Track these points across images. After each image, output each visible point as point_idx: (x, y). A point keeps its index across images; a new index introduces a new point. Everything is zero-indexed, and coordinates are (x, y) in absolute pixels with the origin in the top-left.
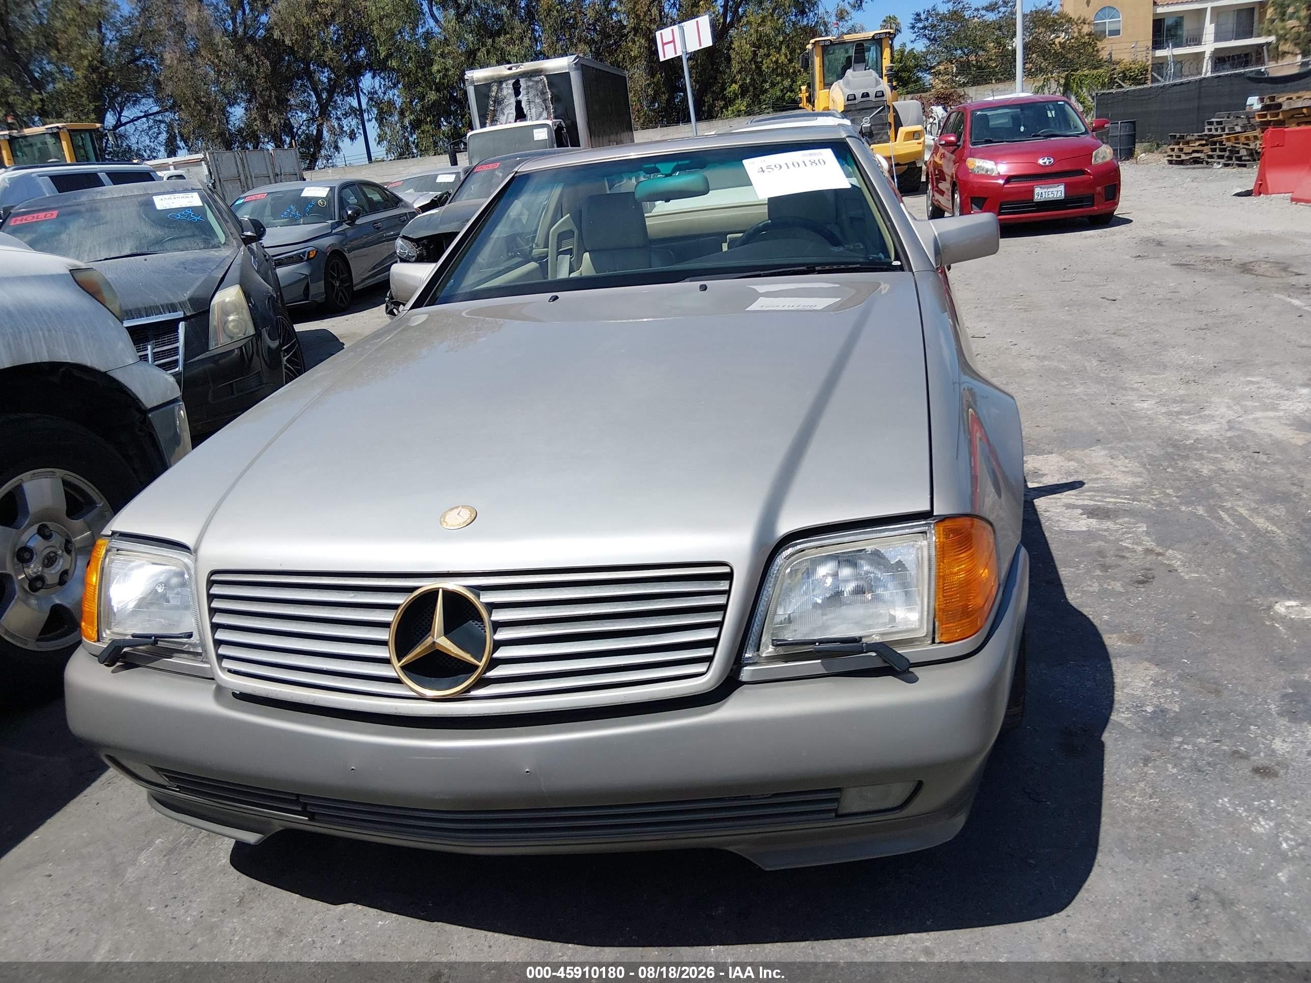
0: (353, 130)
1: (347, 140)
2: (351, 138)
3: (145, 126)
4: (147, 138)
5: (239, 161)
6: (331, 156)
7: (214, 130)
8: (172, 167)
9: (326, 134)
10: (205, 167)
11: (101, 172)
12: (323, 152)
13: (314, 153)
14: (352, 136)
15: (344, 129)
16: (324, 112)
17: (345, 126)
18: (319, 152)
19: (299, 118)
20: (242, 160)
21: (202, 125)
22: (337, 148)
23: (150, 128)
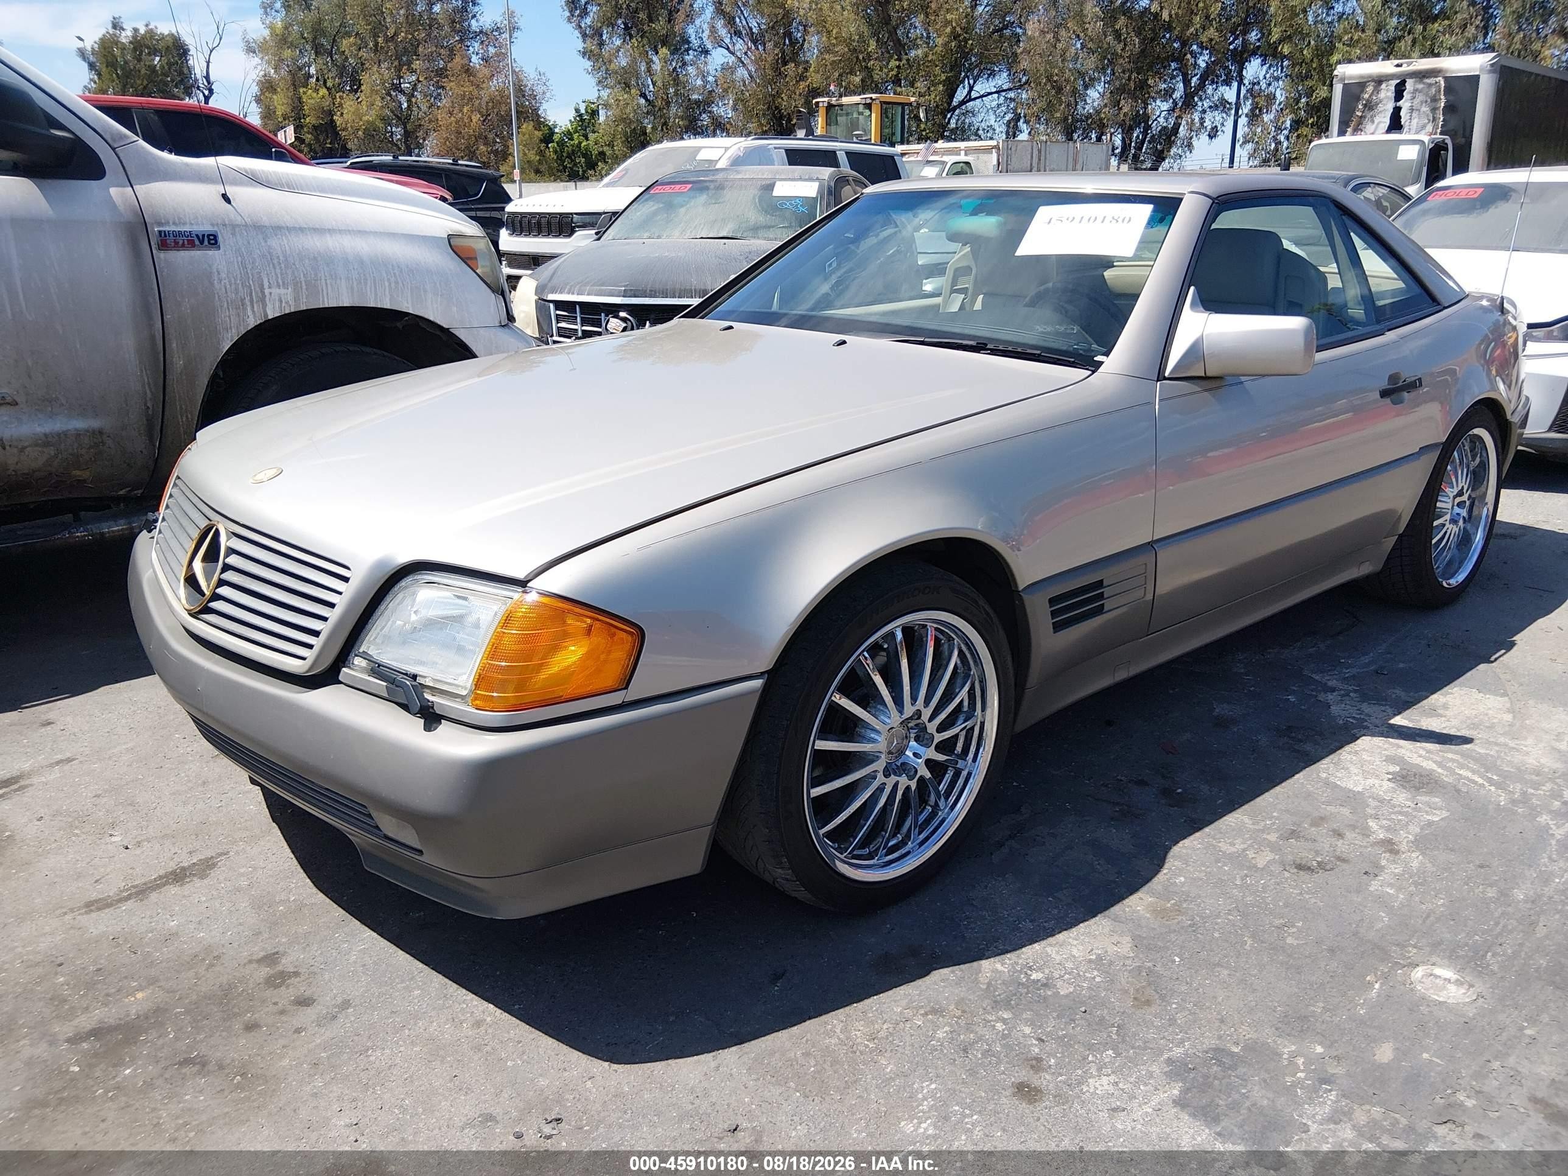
0: (1216, 127)
1: (1204, 137)
2: (1209, 135)
3: (995, 103)
4: (993, 117)
5: (1036, 152)
6: (1181, 156)
7: (1058, 115)
8: (963, 153)
9: (1182, 131)
10: (994, 155)
11: (840, 150)
12: (1174, 150)
13: (1162, 151)
14: (1213, 134)
15: (1205, 125)
16: (1188, 103)
17: (1207, 120)
18: (1169, 151)
19: (1160, 108)
20: (1040, 151)
21: (1050, 108)
22: (1190, 146)
23: (999, 106)
